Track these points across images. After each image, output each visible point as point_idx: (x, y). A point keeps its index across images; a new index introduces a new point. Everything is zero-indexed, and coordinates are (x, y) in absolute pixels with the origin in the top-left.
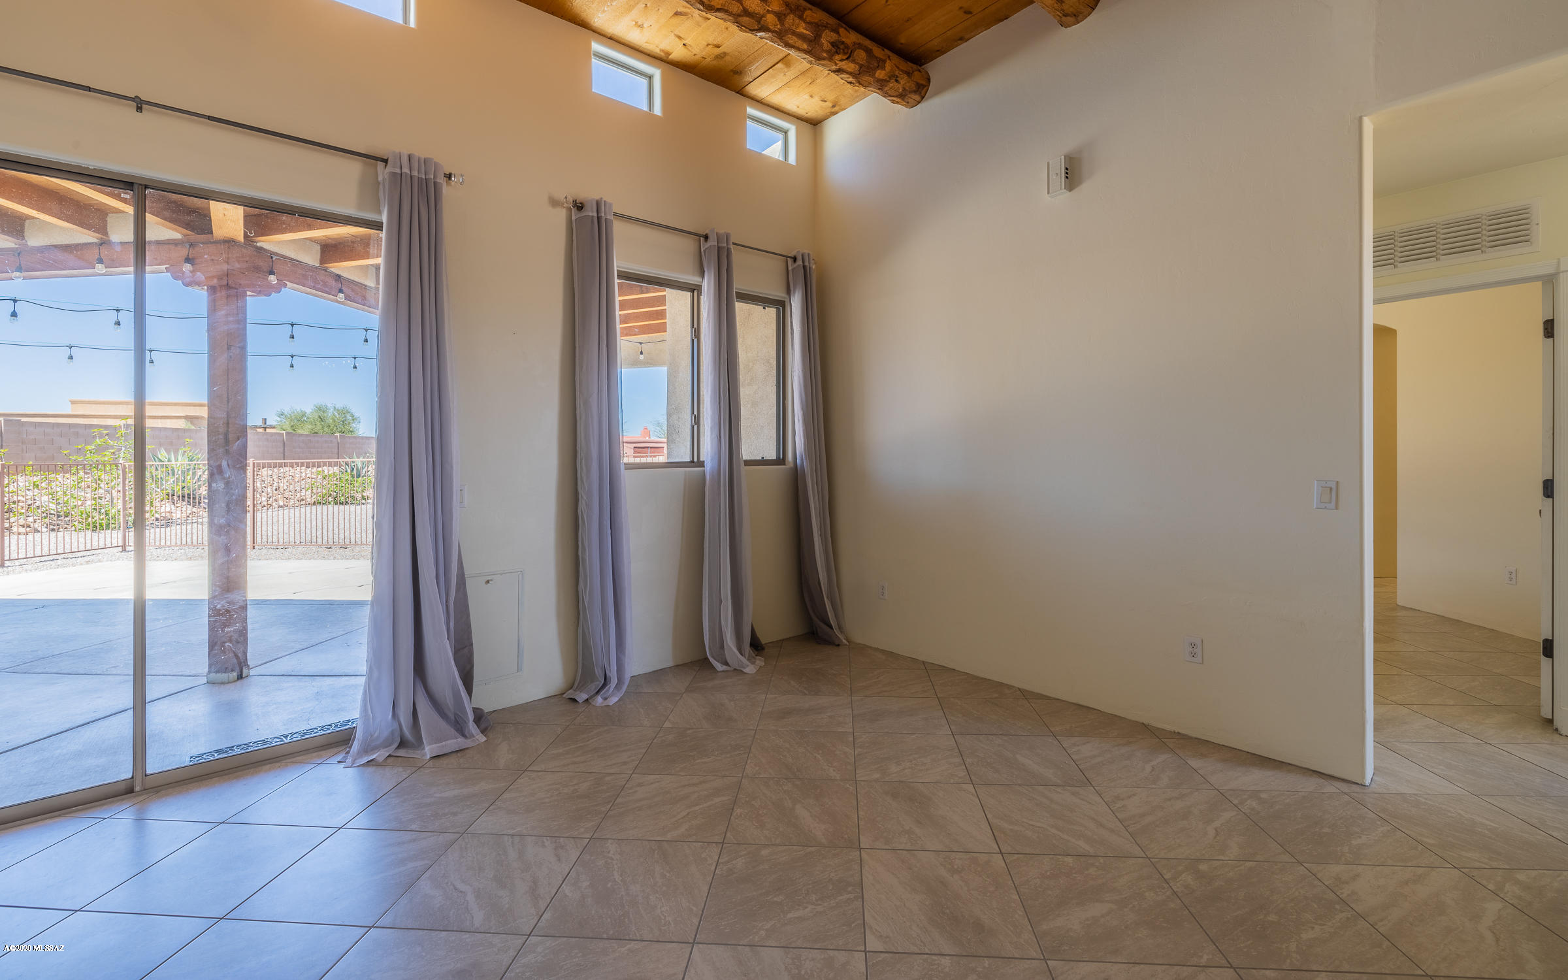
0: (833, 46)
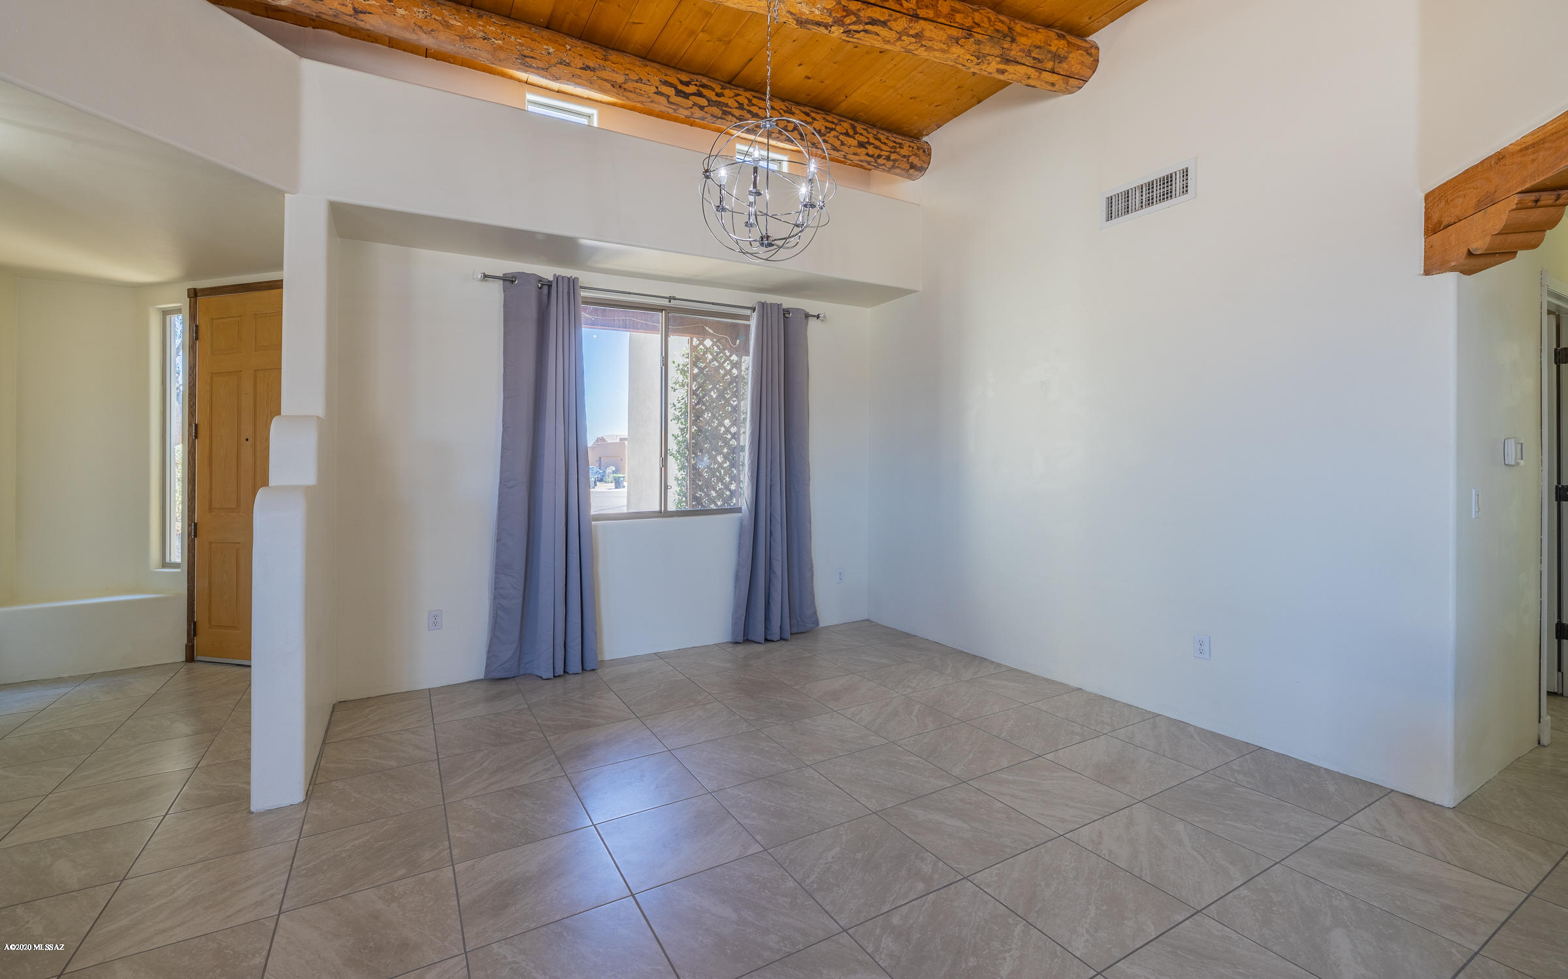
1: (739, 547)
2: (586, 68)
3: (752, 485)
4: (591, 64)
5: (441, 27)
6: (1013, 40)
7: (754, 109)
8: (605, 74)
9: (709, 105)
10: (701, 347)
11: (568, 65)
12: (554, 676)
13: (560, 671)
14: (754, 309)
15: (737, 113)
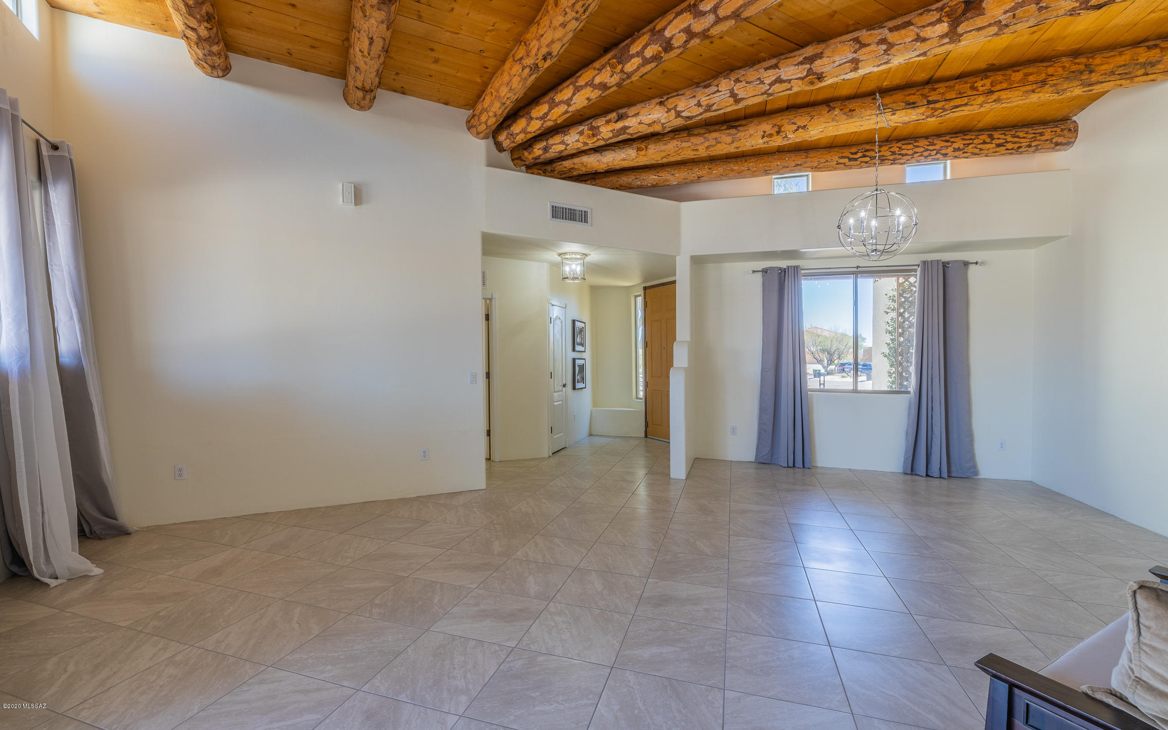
0: (207, 15)
1: (909, 415)
2: (797, 165)
3: (917, 377)
4: (799, 163)
5: (730, 172)
6: (1091, 72)
7: (903, 152)
8: (807, 165)
9: (871, 160)
10: (907, 283)
11: (788, 167)
12: (788, 467)
13: (791, 464)
14: (919, 265)
15: (892, 158)
